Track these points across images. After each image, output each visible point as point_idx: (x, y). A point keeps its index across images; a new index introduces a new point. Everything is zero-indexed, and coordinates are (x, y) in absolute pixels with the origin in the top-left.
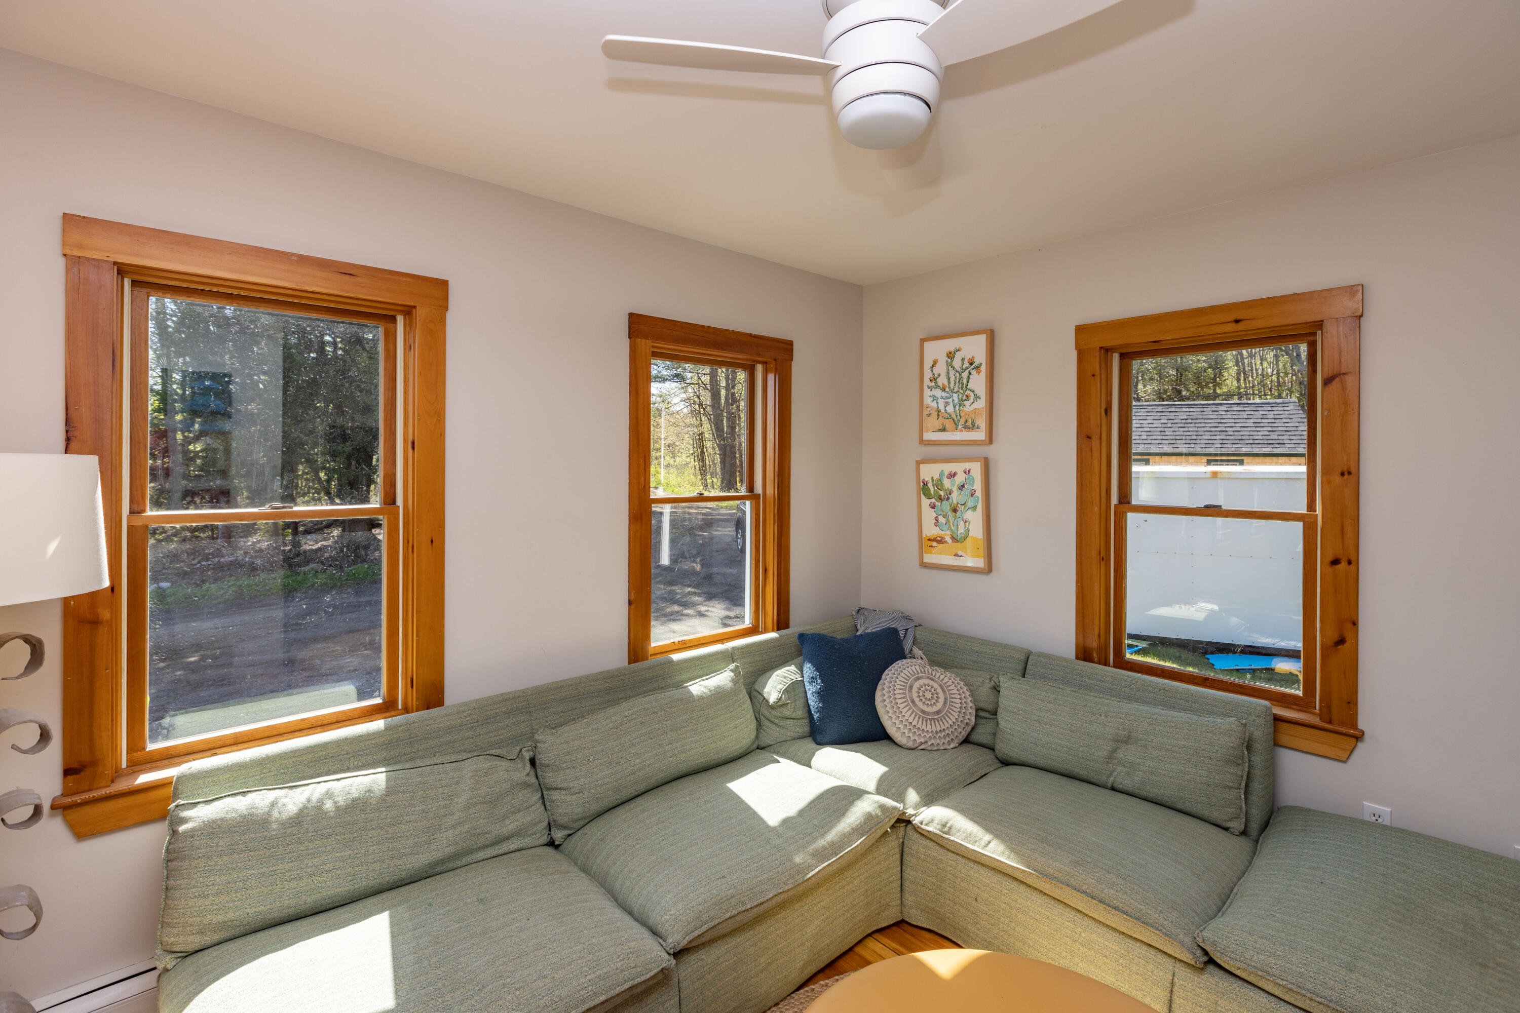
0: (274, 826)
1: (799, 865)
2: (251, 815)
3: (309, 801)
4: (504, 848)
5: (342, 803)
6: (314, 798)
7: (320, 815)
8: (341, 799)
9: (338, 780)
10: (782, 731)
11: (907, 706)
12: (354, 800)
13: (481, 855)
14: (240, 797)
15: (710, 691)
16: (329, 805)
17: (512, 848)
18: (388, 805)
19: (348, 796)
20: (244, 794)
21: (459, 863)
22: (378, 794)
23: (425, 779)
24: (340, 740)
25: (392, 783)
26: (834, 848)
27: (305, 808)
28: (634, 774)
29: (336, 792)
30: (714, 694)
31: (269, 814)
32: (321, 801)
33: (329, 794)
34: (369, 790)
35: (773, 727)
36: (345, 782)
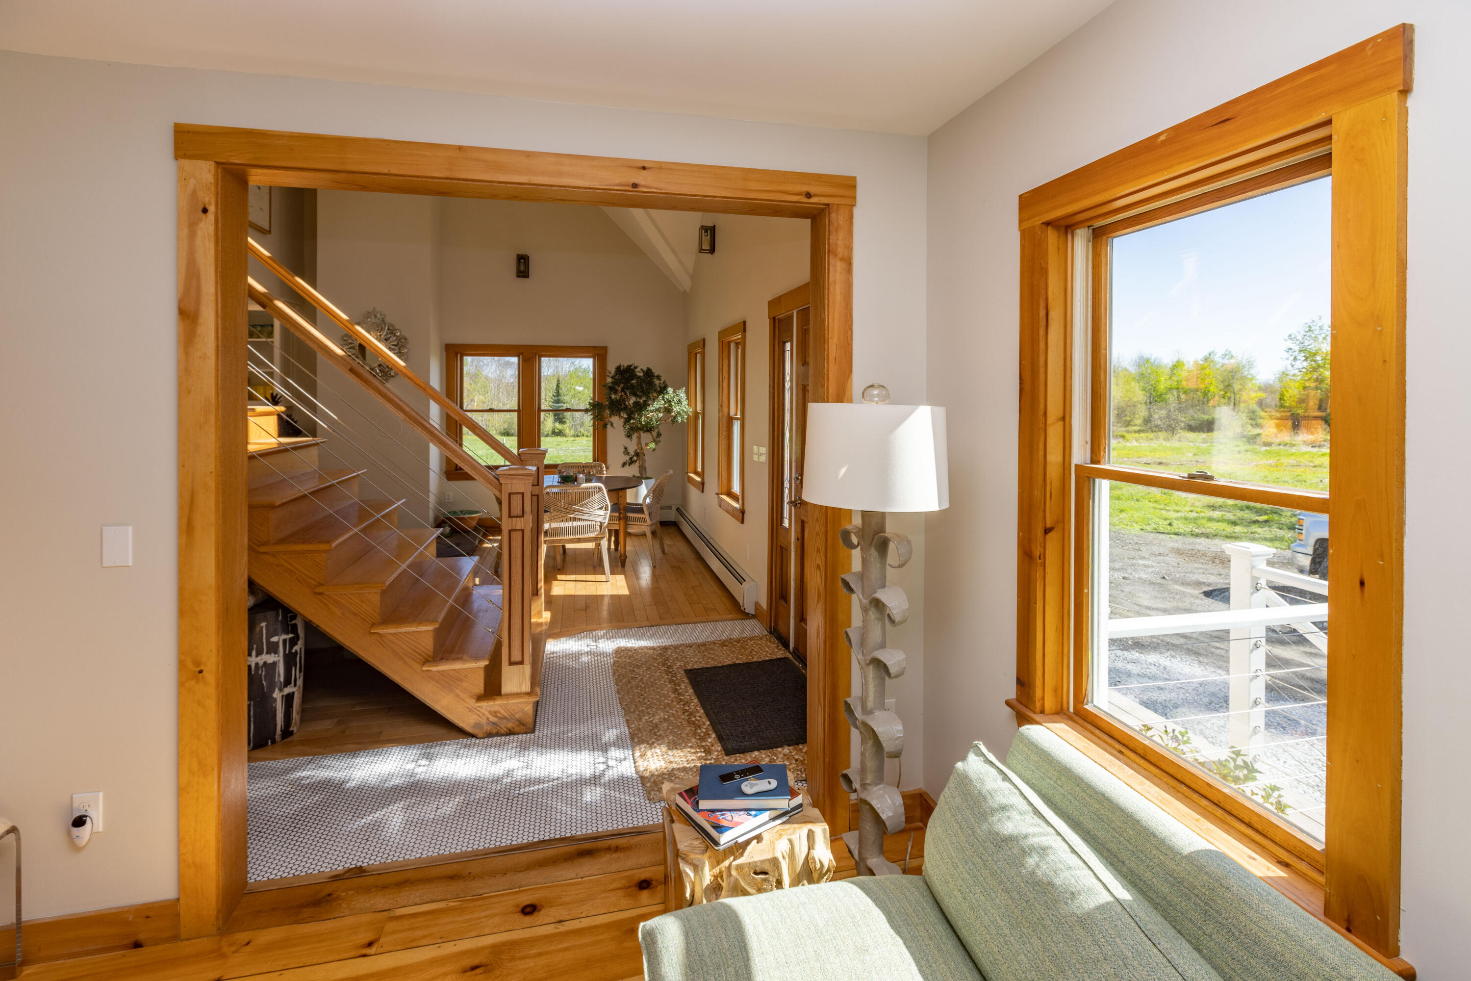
0: (985, 827)
2: (985, 798)
3: (1026, 837)
5: (1040, 873)
6: (1034, 841)
7: (1017, 861)
8: (1045, 867)
9: (1073, 851)
12: (1050, 884)
14: (999, 778)
18: (1070, 933)
19: (1051, 874)
20: (1006, 778)
22: (1075, 907)
23: (1136, 963)
24: (1131, 816)
25: (1100, 917)
27: (1018, 840)
29: (1053, 858)
31: (993, 811)
32: (1033, 849)
33: (1044, 853)
34: (1072, 894)
36: (1074, 860)
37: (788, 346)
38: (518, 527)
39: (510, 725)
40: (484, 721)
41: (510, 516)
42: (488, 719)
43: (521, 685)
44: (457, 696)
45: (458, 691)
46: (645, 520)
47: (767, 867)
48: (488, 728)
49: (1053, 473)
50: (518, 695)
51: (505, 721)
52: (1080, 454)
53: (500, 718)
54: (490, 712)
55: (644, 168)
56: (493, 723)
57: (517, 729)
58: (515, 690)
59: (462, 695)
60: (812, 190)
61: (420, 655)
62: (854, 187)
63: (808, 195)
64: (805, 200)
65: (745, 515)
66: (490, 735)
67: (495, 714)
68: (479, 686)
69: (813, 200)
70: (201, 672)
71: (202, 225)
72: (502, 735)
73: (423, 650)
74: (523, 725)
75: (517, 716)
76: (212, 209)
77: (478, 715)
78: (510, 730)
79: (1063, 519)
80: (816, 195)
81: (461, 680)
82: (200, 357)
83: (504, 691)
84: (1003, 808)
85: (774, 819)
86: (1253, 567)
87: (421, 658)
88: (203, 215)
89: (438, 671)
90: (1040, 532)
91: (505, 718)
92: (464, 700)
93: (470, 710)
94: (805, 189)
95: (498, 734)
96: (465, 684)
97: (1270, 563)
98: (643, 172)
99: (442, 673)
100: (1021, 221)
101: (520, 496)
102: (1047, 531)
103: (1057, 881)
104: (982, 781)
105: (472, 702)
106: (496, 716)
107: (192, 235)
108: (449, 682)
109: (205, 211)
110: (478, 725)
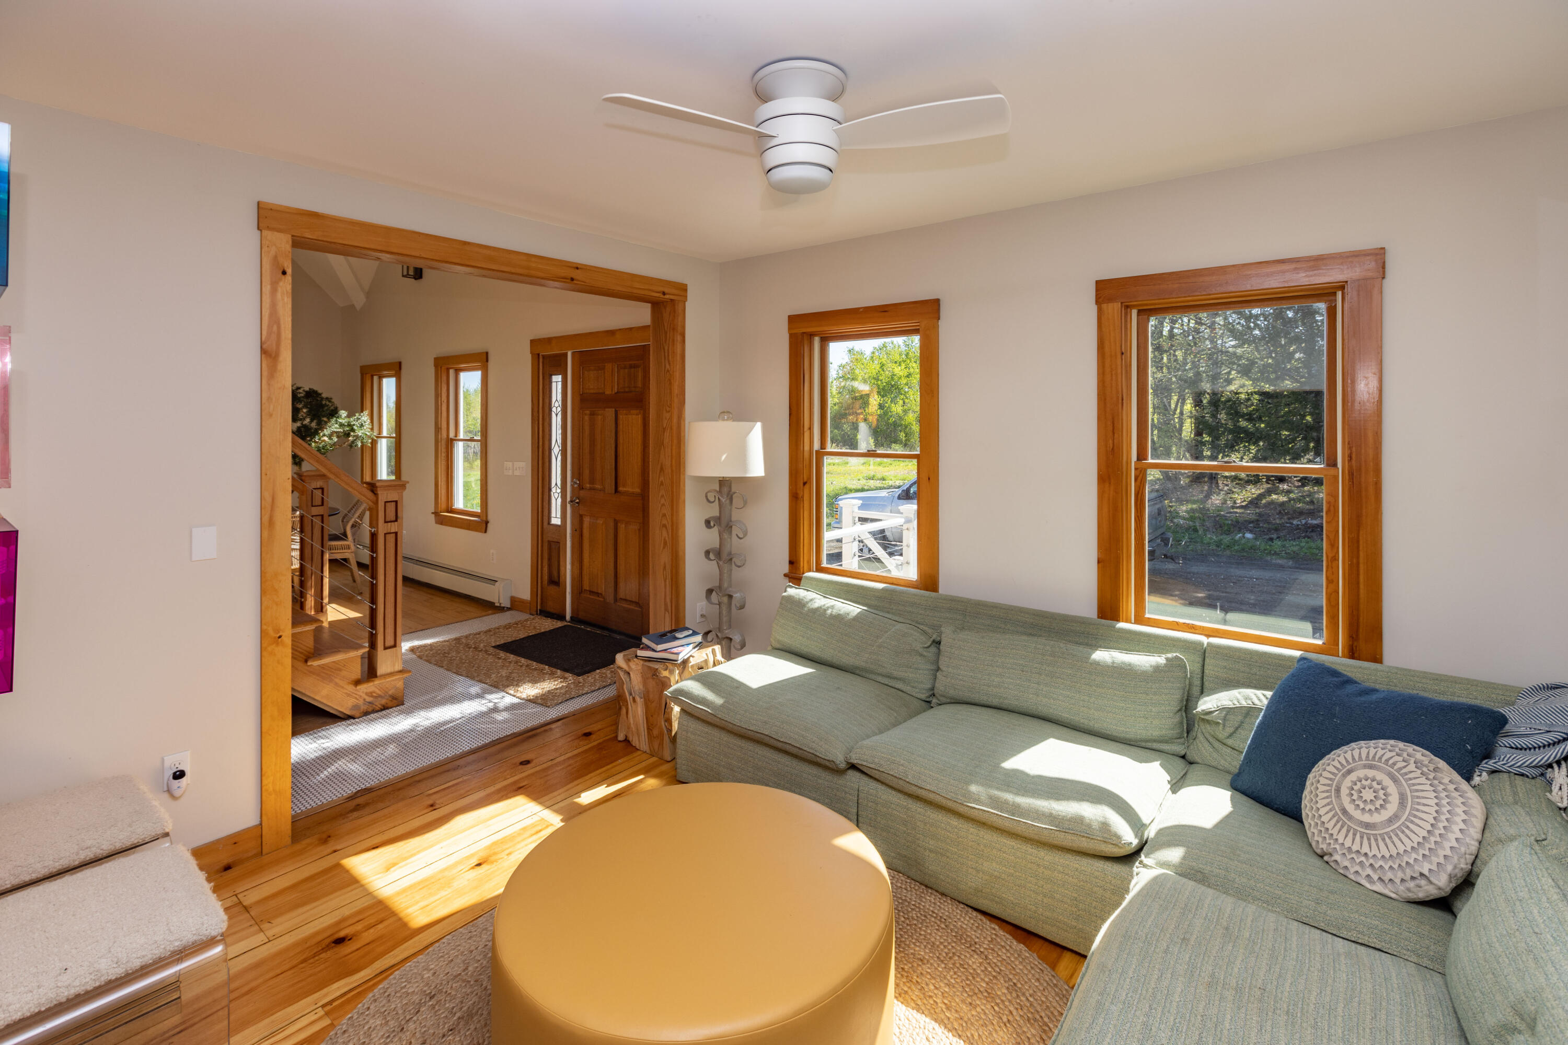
0: (806, 609)
1: (970, 791)
2: (802, 600)
3: (824, 605)
4: (892, 683)
5: (835, 614)
6: (827, 606)
7: (823, 614)
8: (835, 611)
9: (841, 603)
10: (1215, 755)
11: (1327, 791)
12: (839, 614)
13: (880, 679)
14: (806, 591)
15: (1113, 663)
16: (829, 612)
17: (897, 686)
18: (851, 625)
19: (839, 612)
20: (808, 590)
21: (867, 675)
22: (850, 617)
23: (878, 622)
26: (1016, 809)
27: (821, 607)
28: (989, 686)
29: (836, 607)
30: (1115, 667)
31: (807, 603)
32: (828, 608)
33: (832, 607)
34: (846, 615)
35: (1206, 744)
36: (844, 605)
37: (557, 379)
38: (393, 531)
39: (383, 701)
40: (361, 702)
41: (386, 522)
42: (364, 700)
43: (394, 665)
44: (336, 684)
45: (337, 680)
46: (348, 547)
47: (703, 665)
48: (364, 708)
49: (806, 455)
50: (391, 674)
51: (379, 699)
52: (816, 446)
53: (376, 697)
54: (367, 694)
55: (577, 268)
56: (370, 703)
57: (390, 704)
58: (389, 670)
59: (341, 683)
60: (666, 290)
61: (301, 653)
62: (686, 290)
63: (664, 294)
64: (662, 296)
65: (489, 525)
66: (366, 714)
67: (370, 694)
68: (356, 670)
69: (667, 296)
70: (280, 637)
71: (281, 284)
72: (377, 711)
73: (305, 648)
74: (396, 699)
75: (390, 693)
76: (289, 271)
77: (356, 698)
78: (384, 706)
79: (810, 478)
80: (668, 294)
81: (340, 670)
82: (280, 388)
83: (379, 673)
84: (811, 600)
85: (694, 648)
86: (853, 512)
87: (302, 656)
88: (283, 277)
89: (319, 666)
90: (802, 485)
91: (380, 696)
92: (343, 687)
93: (348, 695)
94: (662, 289)
95: (374, 711)
96: (344, 673)
97: (860, 508)
98: (578, 271)
99: (322, 667)
100: (789, 329)
101: (394, 504)
102: (805, 484)
103: (841, 613)
104: (799, 595)
105: (351, 688)
106: (372, 696)
107: (274, 291)
108: (326, 674)
109: (284, 273)
110: (356, 707)
